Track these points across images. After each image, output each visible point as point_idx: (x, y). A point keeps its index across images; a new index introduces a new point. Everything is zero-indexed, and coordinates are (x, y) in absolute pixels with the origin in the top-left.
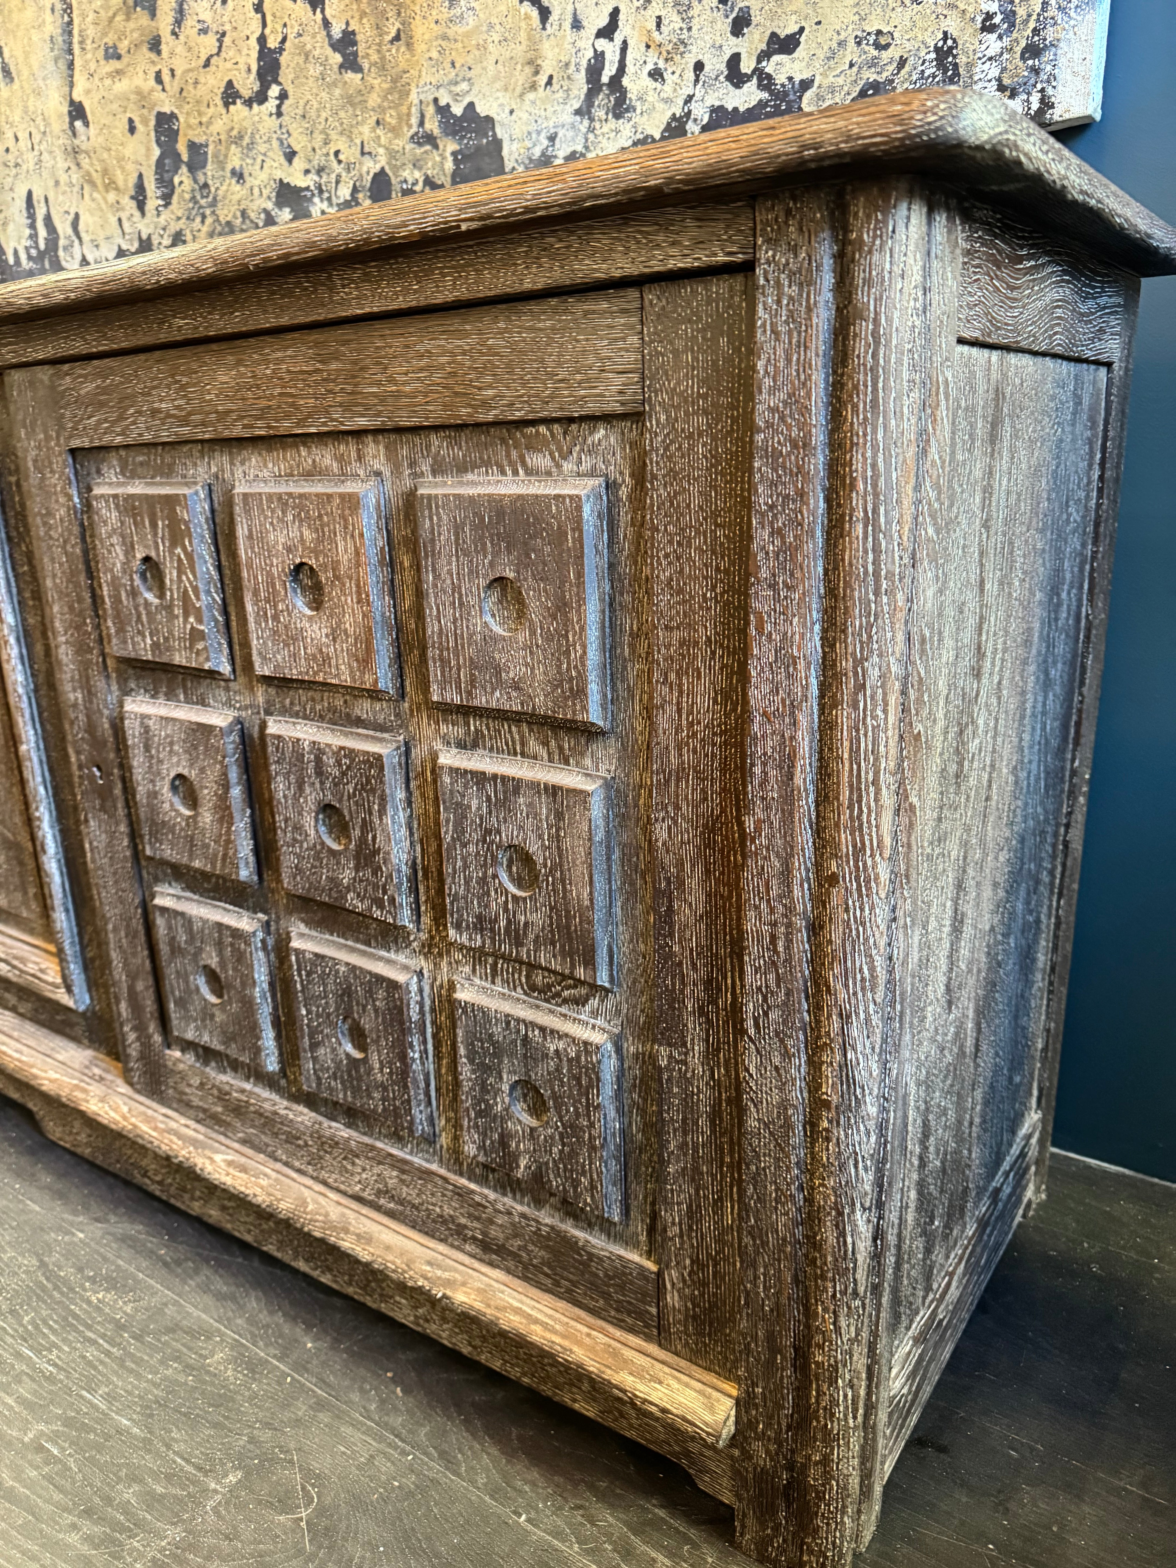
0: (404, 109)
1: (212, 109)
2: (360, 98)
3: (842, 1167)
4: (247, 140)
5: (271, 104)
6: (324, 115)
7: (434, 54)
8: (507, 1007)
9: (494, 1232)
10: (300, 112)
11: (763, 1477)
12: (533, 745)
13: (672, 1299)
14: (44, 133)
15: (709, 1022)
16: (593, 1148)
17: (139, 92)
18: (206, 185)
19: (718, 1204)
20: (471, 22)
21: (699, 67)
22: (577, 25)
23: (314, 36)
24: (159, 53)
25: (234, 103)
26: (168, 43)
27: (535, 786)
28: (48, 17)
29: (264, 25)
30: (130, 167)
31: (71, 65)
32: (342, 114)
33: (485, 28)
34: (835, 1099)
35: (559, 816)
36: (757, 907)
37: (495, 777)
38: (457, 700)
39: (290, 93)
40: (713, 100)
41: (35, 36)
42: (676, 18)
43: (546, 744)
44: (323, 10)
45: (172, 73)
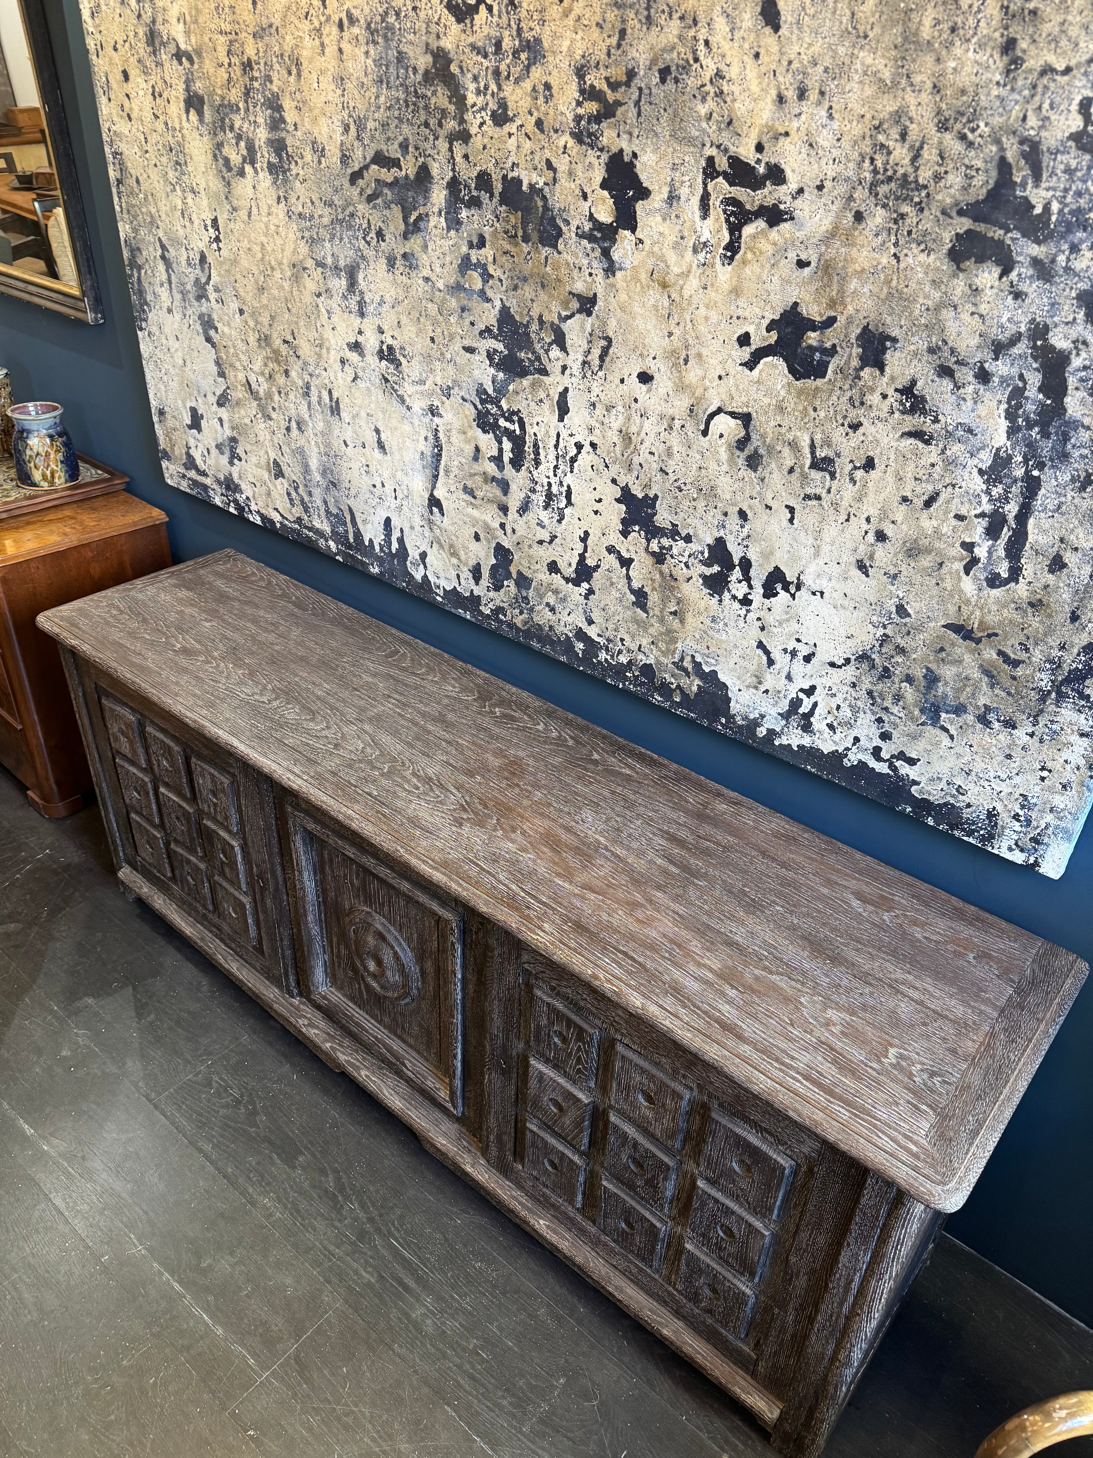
0: (672, 647)
1: (538, 566)
2: (643, 625)
4: (561, 596)
5: (582, 590)
6: (617, 617)
7: (697, 636)
8: (708, 1260)
9: (683, 1312)
10: (602, 605)
12: (743, 1202)
14: (407, 497)
15: (798, 1315)
17: (486, 524)
18: (526, 598)
20: (724, 636)
21: (857, 740)
22: (789, 678)
23: (619, 578)
24: (505, 514)
25: (556, 573)
26: (513, 514)
27: (740, 1216)
28: (422, 440)
30: (472, 555)
31: (436, 477)
32: (630, 624)
33: (732, 644)
35: (750, 1232)
37: (722, 1203)
39: (596, 593)
40: (861, 757)
41: (409, 443)
42: (849, 712)
44: (628, 570)
45: (514, 531)
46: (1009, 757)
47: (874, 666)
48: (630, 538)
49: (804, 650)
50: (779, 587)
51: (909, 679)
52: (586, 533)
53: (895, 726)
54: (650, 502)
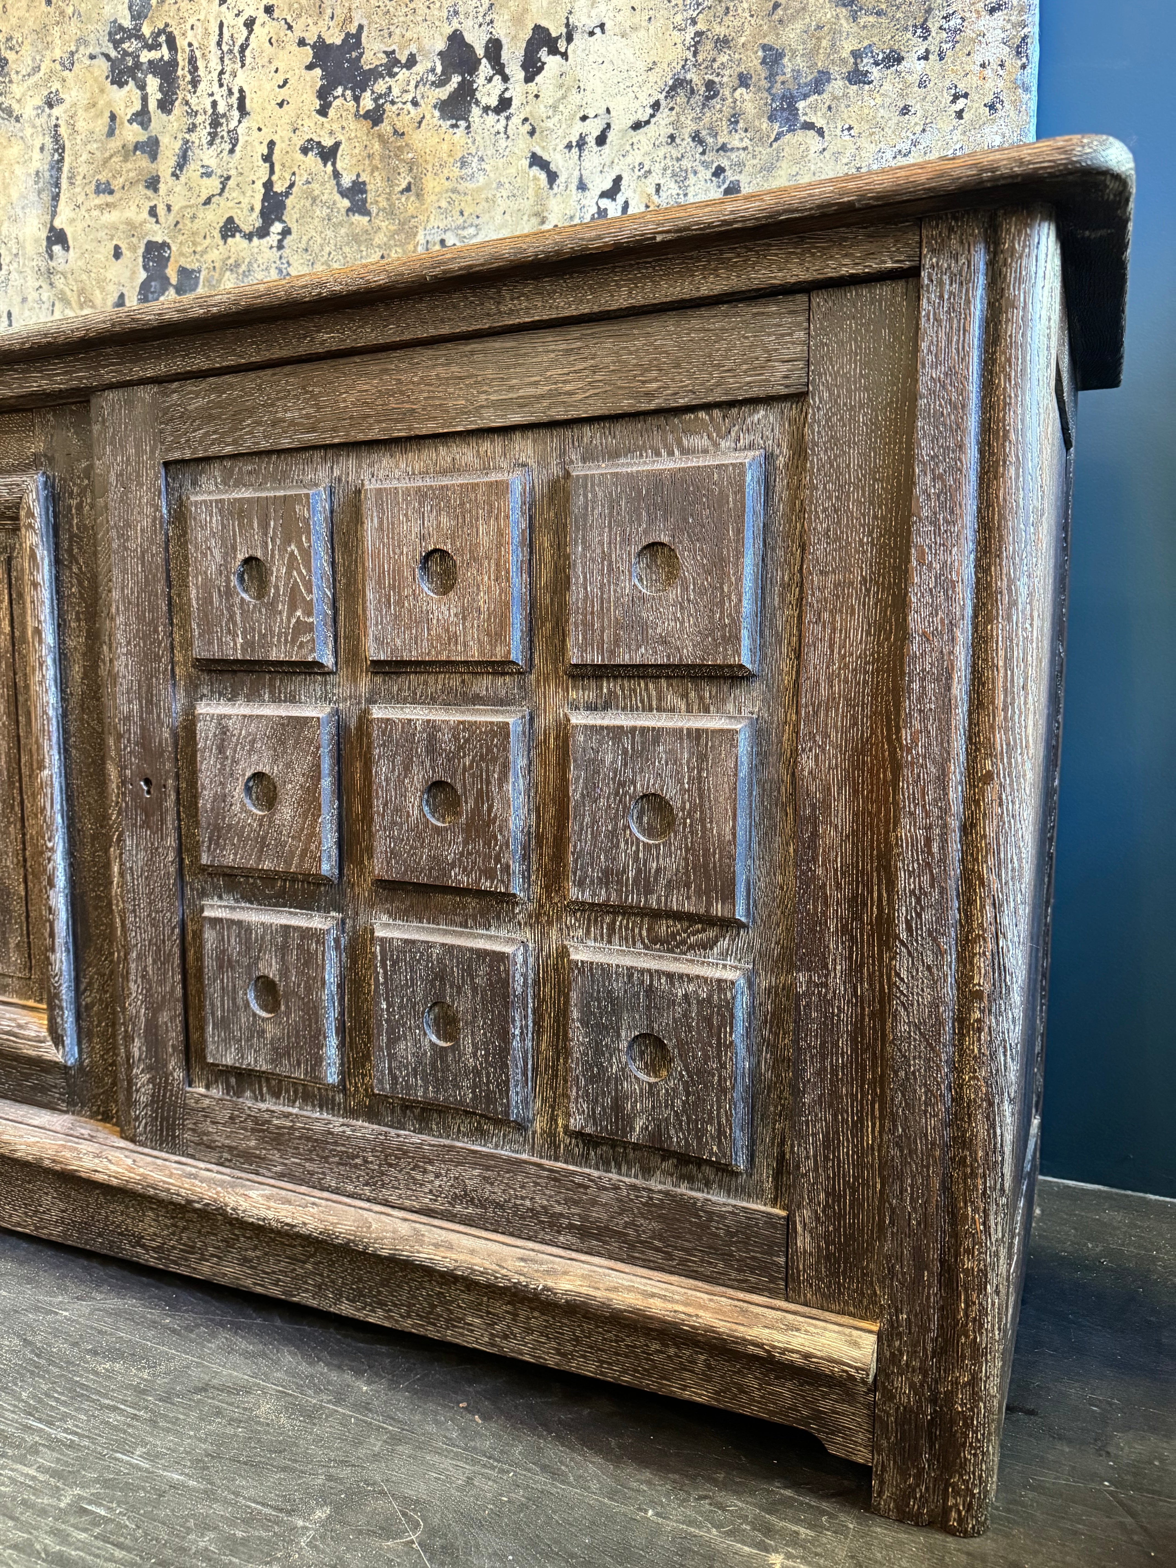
0: (410, 248)
1: (208, 241)
2: (365, 237)
3: (993, 1056)
4: (244, 267)
5: (273, 239)
6: (327, 249)
7: (444, 204)
9: (596, 1213)
10: (303, 245)
11: (907, 1416)
12: (671, 699)
13: (803, 1242)
14: (16, 255)
15: (853, 939)
16: (724, 1091)
17: (129, 223)
19: (858, 1126)
20: (481, 179)
22: (582, 186)
23: (323, 184)
24: (156, 190)
25: (233, 236)
26: (166, 183)
27: (677, 733)
28: (36, 155)
29: (272, 171)
30: (111, 288)
31: (56, 197)
32: (346, 249)
33: (494, 185)
34: (987, 988)
35: (702, 758)
36: (911, 814)
37: (633, 729)
38: (598, 660)
39: (294, 230)
41: (19, 170)
42: (673, 185)
43: (685, 696)
44: (334, 164)
45: (169, 208)
46: (905, 110)
47: (692, 91)
48: (332, 112)
49: (593, 129)
50: (543, 54)
51: (744, 80)
52: (271, 144)
53: (741, 164)
54: (354, 41)
